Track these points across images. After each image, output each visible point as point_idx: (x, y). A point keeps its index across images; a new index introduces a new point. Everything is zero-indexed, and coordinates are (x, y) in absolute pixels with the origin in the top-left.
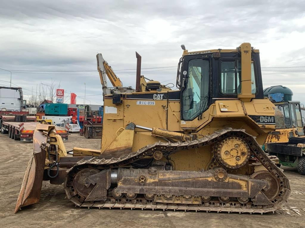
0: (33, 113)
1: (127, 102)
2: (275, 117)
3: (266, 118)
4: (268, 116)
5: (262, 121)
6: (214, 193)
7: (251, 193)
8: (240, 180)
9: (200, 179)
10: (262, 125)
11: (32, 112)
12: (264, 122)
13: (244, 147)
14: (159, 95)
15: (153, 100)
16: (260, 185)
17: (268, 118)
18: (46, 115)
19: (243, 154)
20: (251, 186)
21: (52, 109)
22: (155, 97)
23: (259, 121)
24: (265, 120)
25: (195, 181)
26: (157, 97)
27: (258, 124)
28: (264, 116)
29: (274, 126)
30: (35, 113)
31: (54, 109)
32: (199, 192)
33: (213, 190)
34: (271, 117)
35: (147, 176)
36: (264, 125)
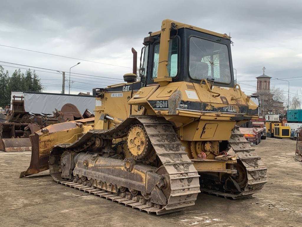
0: (275, 120)
1: (106, 95)
2: (168, 101)
3: (161, 103)
4: (162, 101)
5: (158, 107)
6: (124, 183)
7: (148, 188)
8: (141, 172)
9: (117, 167)
10: (158, 111)
11: (274, 118)
12: (159, 108)
13: (143, 135)
14: (126, 87)
15: (123, 92)
16: (154, 180)
17: (162, 103)
18: (288, 122)
19: (142, 143)
20: (148, 180)
21: (292, 116)
22: (124, 89)
23: (155, 107)
24: (160, 105)
25: (113, 169)
26: (125, 89)
27: (155, 110)
28: (160, 101)
29: (167, 111)
30: (278, 120)
31: (294, 116)
32: (115, 180)
33: (123, 180)
34: (165, 101)
35: (90, 161)
36: (160, 111)
